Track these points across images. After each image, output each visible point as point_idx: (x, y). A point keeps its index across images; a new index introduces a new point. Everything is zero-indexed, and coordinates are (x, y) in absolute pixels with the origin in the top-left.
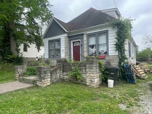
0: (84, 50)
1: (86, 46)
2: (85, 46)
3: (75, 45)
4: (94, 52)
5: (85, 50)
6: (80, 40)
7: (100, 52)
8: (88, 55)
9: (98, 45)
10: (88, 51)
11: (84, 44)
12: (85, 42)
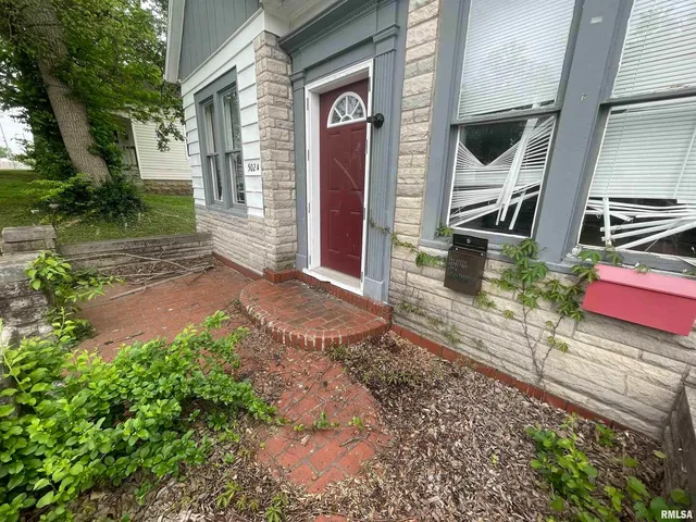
0: (401, 172)
1: (424, 128)
2: (415, 132)
3: (336, 118)
4: (508, 203)
5: (412, 169)
6: (369, 64)
7: (605, 210)
8: (432, 229)
9: (605, 108)
10: (440, 183)
11: (408, 102)
12: (418, 85)
